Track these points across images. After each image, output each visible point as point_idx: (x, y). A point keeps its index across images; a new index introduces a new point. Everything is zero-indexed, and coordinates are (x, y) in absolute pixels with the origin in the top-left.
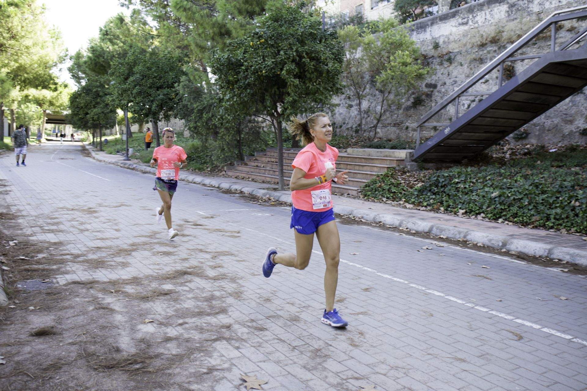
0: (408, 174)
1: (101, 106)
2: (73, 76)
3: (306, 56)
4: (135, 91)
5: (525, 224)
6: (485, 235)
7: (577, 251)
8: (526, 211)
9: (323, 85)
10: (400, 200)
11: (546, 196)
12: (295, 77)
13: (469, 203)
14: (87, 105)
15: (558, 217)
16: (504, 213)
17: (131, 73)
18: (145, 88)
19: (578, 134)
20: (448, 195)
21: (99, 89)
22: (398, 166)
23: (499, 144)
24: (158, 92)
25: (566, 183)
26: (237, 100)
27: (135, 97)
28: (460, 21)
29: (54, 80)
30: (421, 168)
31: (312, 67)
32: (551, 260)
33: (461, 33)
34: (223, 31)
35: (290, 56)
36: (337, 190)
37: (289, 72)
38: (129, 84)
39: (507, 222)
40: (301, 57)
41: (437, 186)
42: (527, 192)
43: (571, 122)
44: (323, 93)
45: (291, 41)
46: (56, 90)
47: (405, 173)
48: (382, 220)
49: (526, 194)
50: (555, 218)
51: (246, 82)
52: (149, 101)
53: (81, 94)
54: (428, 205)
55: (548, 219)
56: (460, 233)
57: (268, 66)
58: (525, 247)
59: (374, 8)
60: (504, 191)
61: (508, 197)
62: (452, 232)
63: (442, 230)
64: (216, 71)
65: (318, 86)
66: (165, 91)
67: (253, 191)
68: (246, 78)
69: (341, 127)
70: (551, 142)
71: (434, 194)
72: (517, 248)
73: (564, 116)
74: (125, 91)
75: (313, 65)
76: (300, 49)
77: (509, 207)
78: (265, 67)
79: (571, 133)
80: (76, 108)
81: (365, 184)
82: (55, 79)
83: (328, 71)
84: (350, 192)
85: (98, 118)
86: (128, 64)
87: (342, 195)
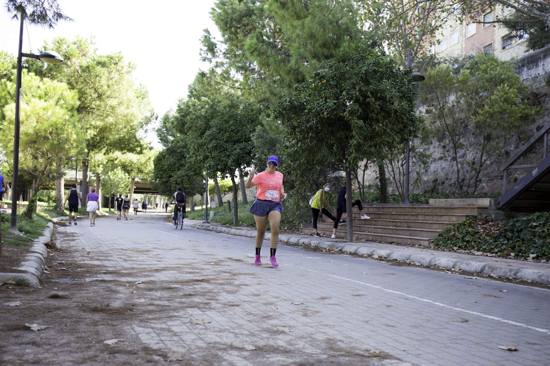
0: (490, 223)
1: (186, 168)
2: (161, 139)
3: (370, 96)
4: (210, 146)
6: (536, 271)
9: (390, 126)
10: (473, 248)
12: (359, 118)
13: (542, 246)
14: (171, 168)
17: (208, 127)
18: (221, 142)
20: (523, 240)
21: (184, 150)
22: (480, 214)
24: (235, 146)
26: (300, 146)
27: (210, 152)
29: (139, 142)
30: (509, 217)
31: (377, 107)
34: (300, 78)
35: (352, 96)
36: (409, 242)
37: (351, 113)
38: (206, 138)
40: (365, 97)
41: (512, 231)
44: (390, 135)
45: (353, 81)
46: (141, 153)
47: (487, 222)
48: (437, 262)
51: (308, 126)
52: (225, 156)
53: (165, 156)
54: (499, 251)
56: (511, 270)
57: (330, 107)
59: (507, 47)
62: (503, 270)
63: (493, 269)
64: (278, 115)
65: (384, 127)
66: (242, 145)
67: (319, 243)
68: (308, 121)
69: (443, 183)
71: (508, 240)
74: (201, 146)
75: (379, 105)
76: (363, 89)
78: (326, 109)
80: (160, 171)
81: (438, 234)
82: (141, 141)
83: (396, 111)
84: (422, 242)
85: (182, 181)
86: (205, 117)
87: (413, 246)
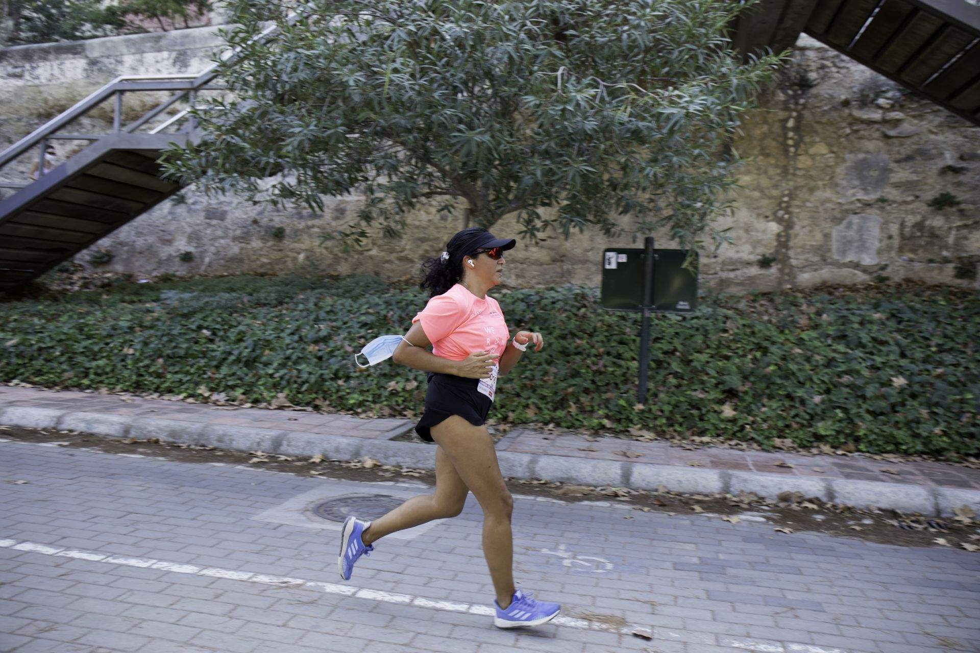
5: (50, 385)
7: (96, 416)
8: (55, 365)
11: (90, 341)
15: (99, 371)
16: (22, 370)
19: (177, 259)
23: (67, 271)
25: (122, 324)
28: (10, 69)
32: (58, 431)
33: (10, 89)
39: (23, 384)
42: (63, 337)
43: (169, 242)
49: (60, 341)
50: (96, 374)
55: (86, 375)
58: (23, 418)
60: (29, 337)
61: (32, 345)
70: (143, 270)
72: (11, 420)
73: (162, 233)
77: (31, 360)
79: (170, 258)
